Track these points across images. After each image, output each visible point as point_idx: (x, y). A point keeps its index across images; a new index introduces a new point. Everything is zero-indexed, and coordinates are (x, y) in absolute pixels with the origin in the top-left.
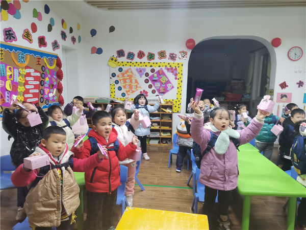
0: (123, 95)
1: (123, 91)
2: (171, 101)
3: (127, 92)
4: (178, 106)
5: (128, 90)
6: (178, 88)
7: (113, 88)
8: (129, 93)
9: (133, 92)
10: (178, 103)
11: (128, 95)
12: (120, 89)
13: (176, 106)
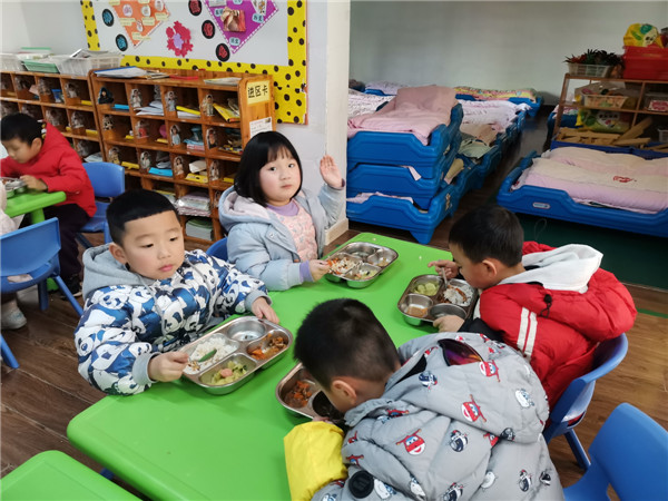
0: (121, 41)
1: (119, 27)
2: (271, 71)
3: (130, 29)
4: (294, 97)
5: (130, 22)
6: (291, 11)
7: (90, 18)
8: (136, 36)
9: (146, 30)
10: (296, 82)
11: (135, 43)
12: (108, 18)
13: (287, 98)
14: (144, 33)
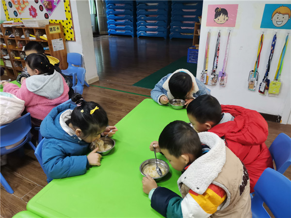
1: (14, 8)
3: (18, 9)
5: (17, 6)
7: (5, 5)
10: (70, 26)
11: (20, 13)
12: (10, 5)
13: (68, 31)
14: (22, 10)
